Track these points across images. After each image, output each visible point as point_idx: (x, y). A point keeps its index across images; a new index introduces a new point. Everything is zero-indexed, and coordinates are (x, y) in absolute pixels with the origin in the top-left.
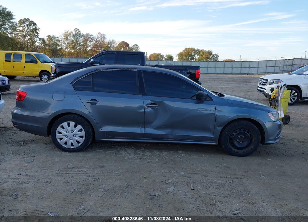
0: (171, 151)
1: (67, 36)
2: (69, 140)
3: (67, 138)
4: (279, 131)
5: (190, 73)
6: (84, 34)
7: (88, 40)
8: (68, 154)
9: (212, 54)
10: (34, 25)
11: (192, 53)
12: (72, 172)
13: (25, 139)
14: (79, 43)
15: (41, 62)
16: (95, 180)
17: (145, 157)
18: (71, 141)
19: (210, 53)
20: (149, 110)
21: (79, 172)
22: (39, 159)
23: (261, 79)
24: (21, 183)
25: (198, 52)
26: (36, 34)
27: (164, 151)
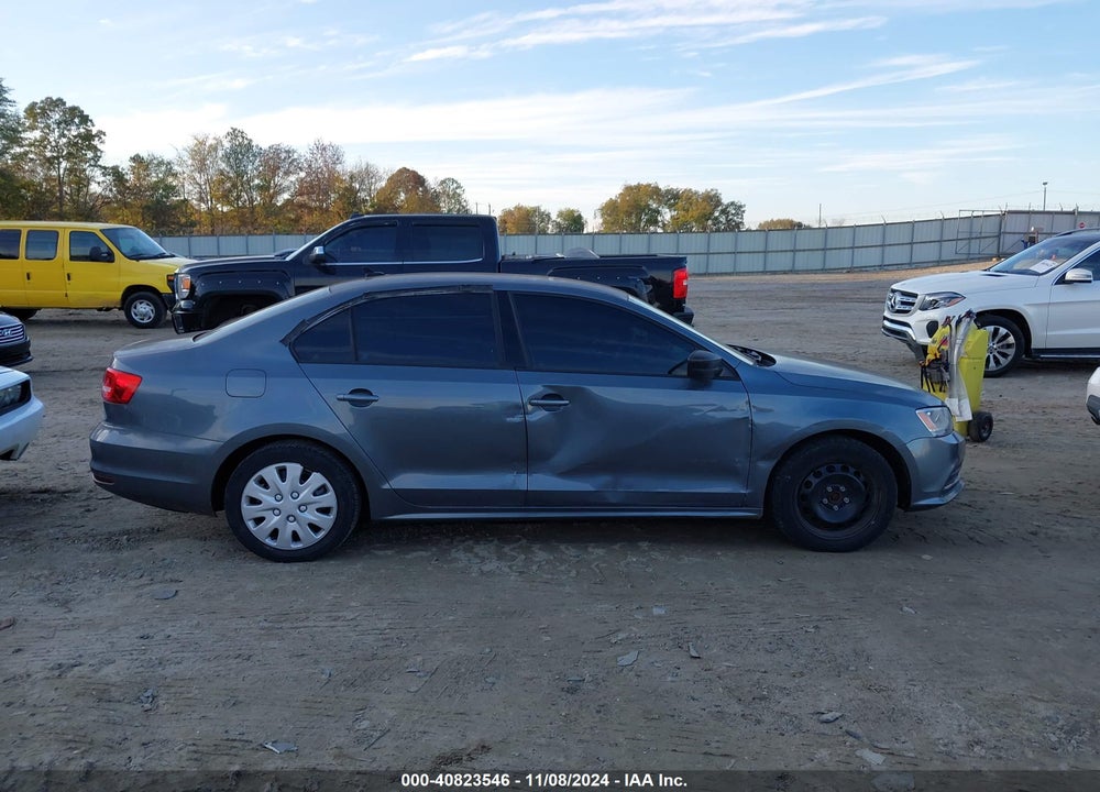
0: (616, 543)
1: (201, 155)
2: (286, 524)
3: (277, 518)
4: (953, 466)
5: (653, 281)
6: (265, 146)
7: (279, 168)
8: (287, 567)
9: (719, 203)
10: (81, 123)
11: (651, 202)
12: (311, 624)
13: (128, 526)
14: (248, 181)
15: (129, 258)
16: (389, 643)
17: (535, 568)
18: (293, 526)
19: (712, 199)
20: (538, 416)
21: (333, 623)
22: (194, 588)
23: (893, 291)
24: (157, 662)
25: (672, 198)
26: (90, 155)
27: (592, 544)
